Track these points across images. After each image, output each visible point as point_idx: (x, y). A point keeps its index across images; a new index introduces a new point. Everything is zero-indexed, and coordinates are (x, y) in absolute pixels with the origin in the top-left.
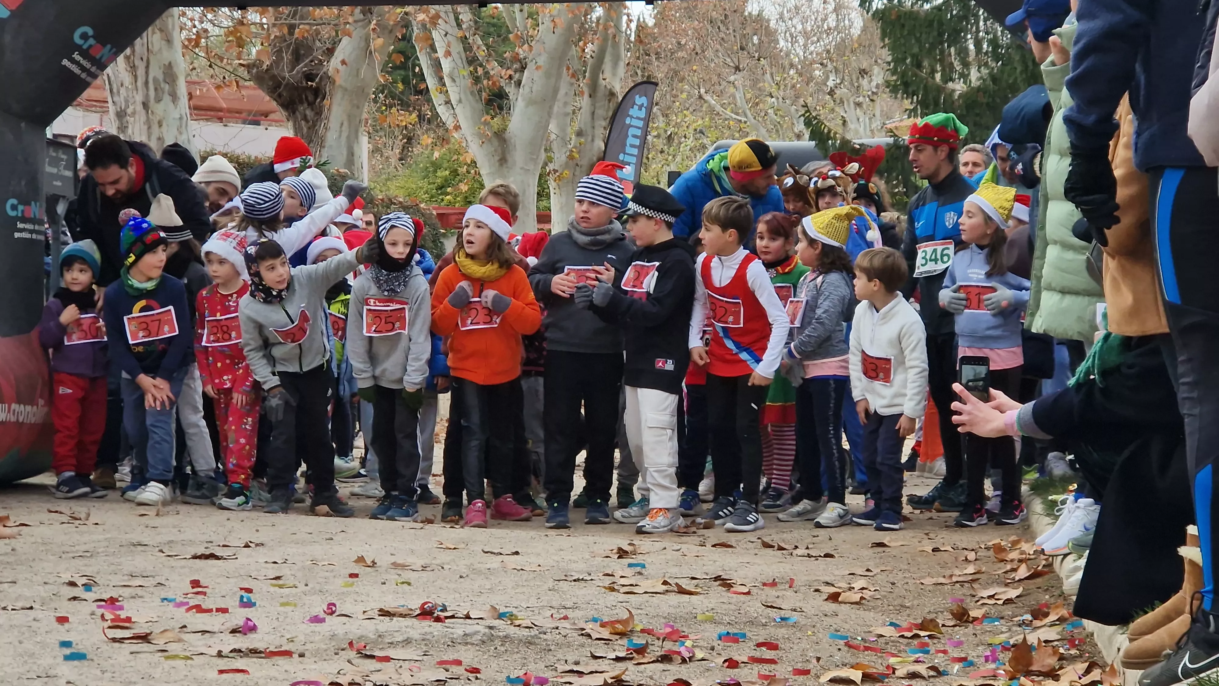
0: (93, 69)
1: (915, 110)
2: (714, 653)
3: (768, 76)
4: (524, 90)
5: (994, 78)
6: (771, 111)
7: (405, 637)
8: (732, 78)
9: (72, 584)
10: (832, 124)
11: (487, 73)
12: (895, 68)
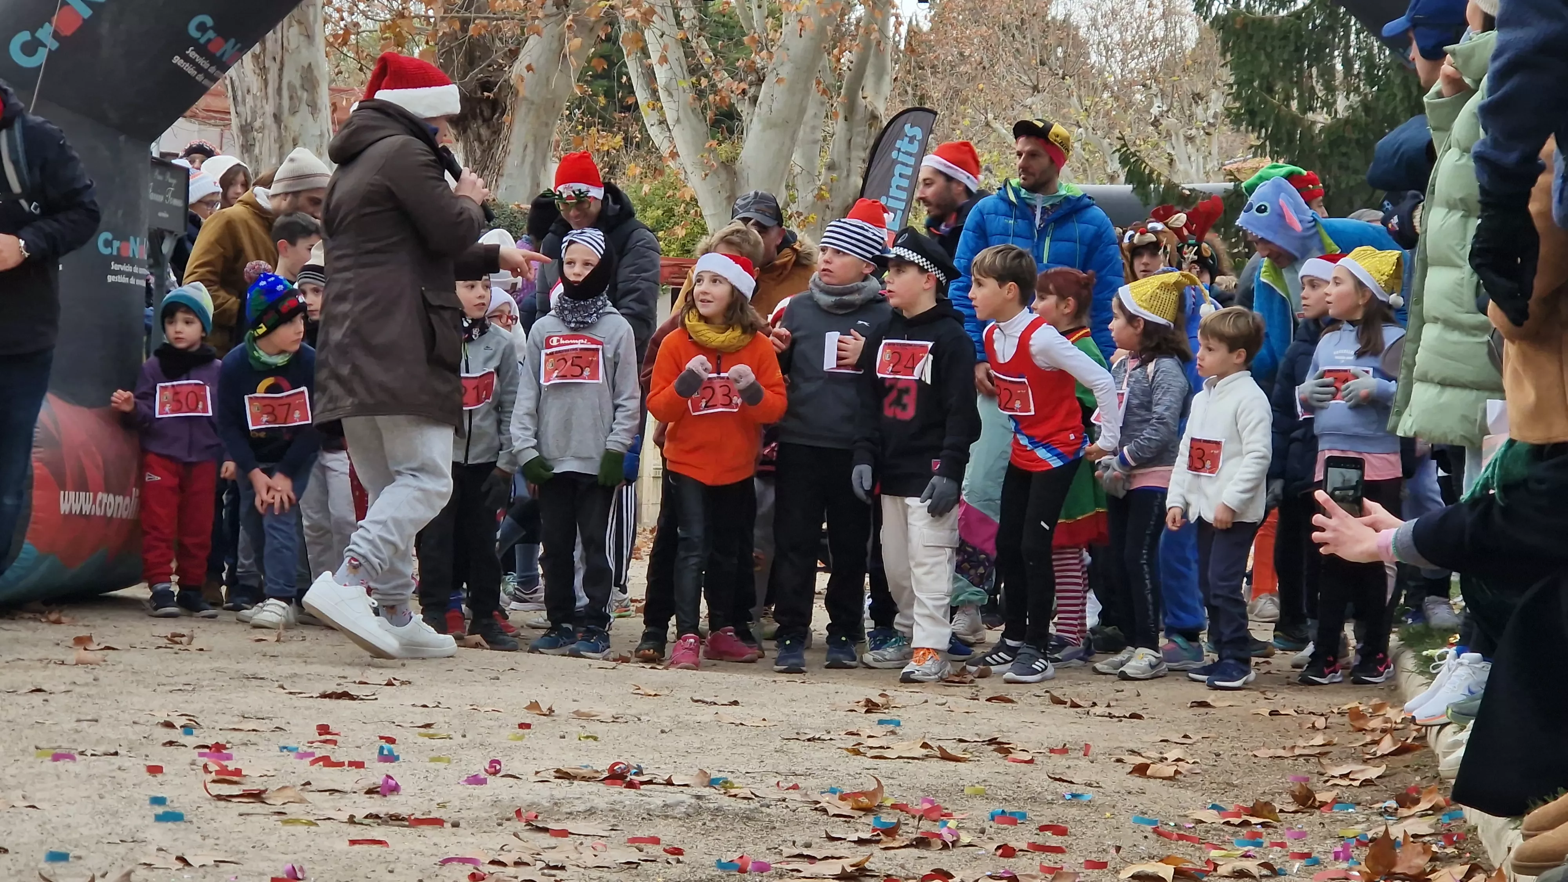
0: (212, 70)
1: (1262, 146)
2: (985, 838)
3: (1075, 99)
4: (762, 109)
5: (1367, 108)
7: (589, 805)
8: (1029, 101)
9: (169, 725)
10: (1155, 163)
11: (714, 86)
12: (1239, 92)
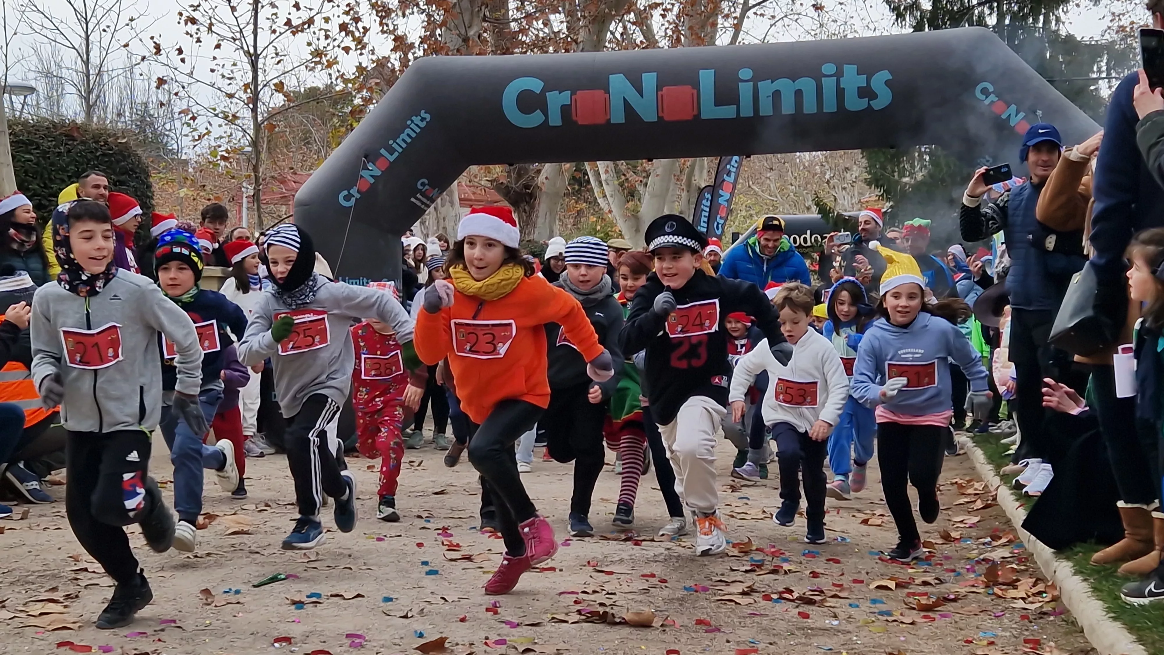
1: (882, 195)
2: (803, 566)
3: (790, 173)
4: (649, 189)
5: (931, 175)
6: (791, 194)
7: (621, 557)
8: (768, 175)
9: (420, 517)
10: (829, 202)
11: (627, 179)
12: (870, 171)
